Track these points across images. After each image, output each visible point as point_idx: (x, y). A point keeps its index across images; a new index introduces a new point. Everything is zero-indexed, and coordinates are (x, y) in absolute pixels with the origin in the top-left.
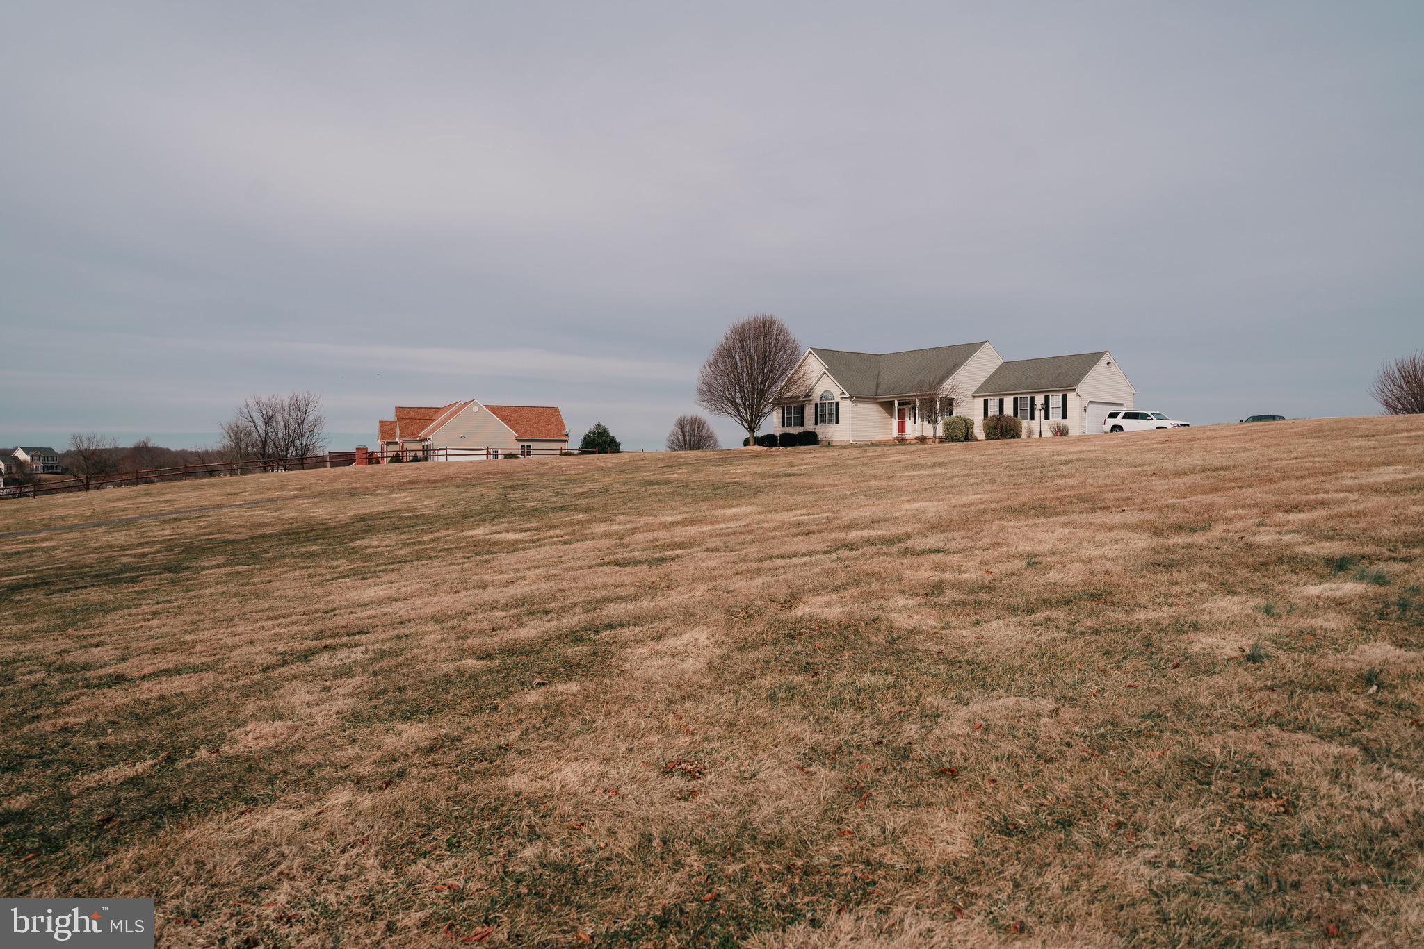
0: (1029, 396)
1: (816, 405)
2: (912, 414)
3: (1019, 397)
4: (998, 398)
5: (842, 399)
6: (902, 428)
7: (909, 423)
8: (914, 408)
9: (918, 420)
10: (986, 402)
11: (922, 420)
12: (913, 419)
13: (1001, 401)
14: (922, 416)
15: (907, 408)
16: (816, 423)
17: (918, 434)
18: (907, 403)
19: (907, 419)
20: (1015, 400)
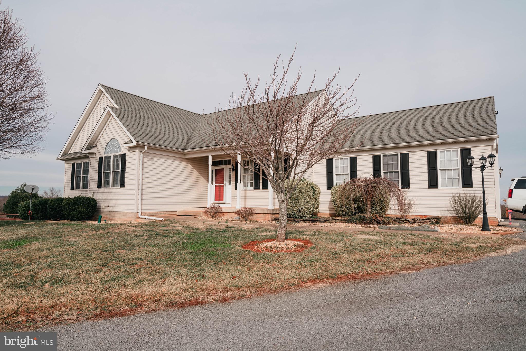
0: (399, 152)
1: (101, 159)
2: (233, 177)
3: (382, 154)
4: (349, 156)
5: (131, 148)
6: (219, 195)
7: (228, 188)
8: (235, 169)
9: (240, 185)
10: (330, 163)
11: (246, 185)
12: (233, 183)
13: (353, 162)
14: (245, 179)
15: (227, 169)
16: (99, 186)
17: (239, 207)
18: (227, 162)
19: (226, 182)
20: (376, 160)
